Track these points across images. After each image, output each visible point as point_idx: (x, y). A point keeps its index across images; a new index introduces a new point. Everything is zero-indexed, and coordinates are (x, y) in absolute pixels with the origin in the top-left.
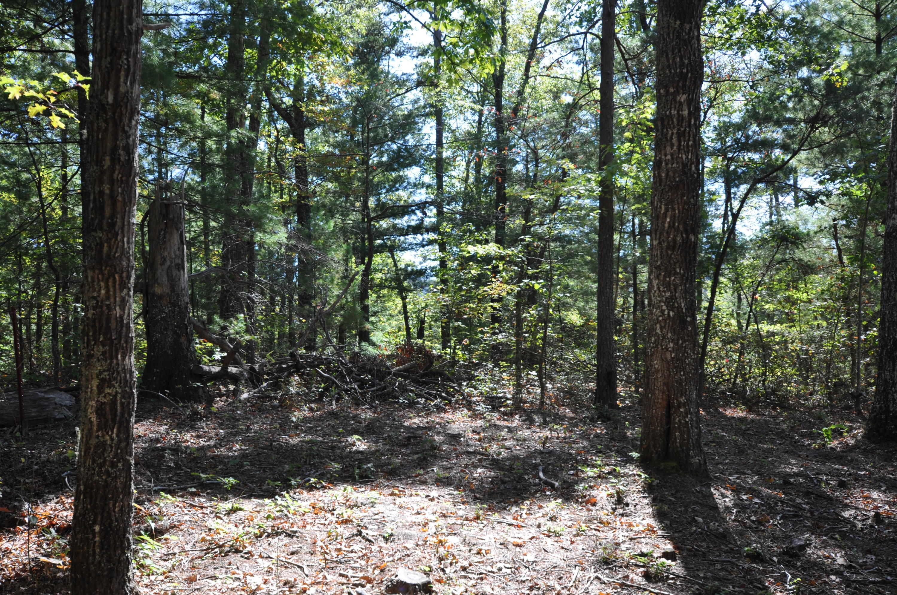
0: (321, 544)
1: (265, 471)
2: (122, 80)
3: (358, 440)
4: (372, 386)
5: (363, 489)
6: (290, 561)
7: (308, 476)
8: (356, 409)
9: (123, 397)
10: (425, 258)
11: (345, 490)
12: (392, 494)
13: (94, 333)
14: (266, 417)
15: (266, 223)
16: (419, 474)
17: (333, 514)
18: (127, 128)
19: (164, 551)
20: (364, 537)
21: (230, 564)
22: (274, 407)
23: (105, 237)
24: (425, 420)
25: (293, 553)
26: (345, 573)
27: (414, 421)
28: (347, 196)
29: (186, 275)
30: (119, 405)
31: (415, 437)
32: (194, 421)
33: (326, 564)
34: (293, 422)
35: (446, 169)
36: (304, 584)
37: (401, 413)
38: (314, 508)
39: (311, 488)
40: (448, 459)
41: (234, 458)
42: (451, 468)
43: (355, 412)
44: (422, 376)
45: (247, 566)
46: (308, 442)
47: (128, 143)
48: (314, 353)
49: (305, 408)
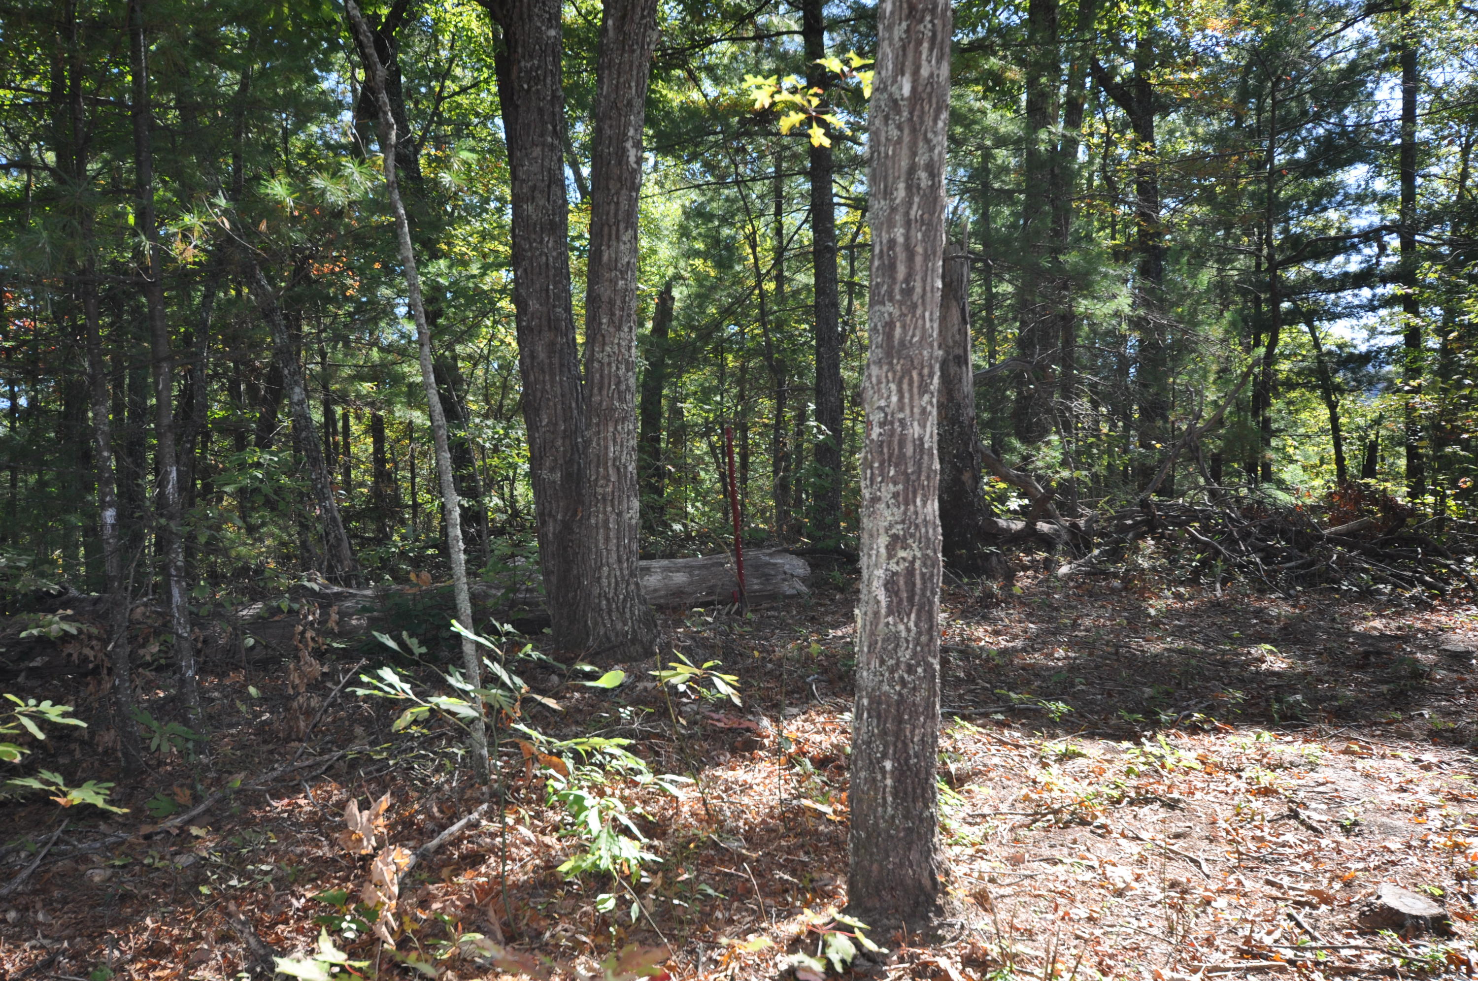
0: (1225, 825)
1: (1110, 695)
2: (924, 56)
3: (1271, 652)
4: (1288, 559)
5: (1290, 738)
6: (1174, 848)
7: (1187, 708)
8: (1259, 599)
9: (924, 564)
10: (1373, 332)
11: (1259, 736)
12: (1346, 752)
13: (882, 464)
14: (1103, 607)
15: (1098, 283)
16: (1396, 721)
17: (1240, 777)
18: (930, 135)
19: (968, 809)
20: (1303, 822)
21: (1075, 842)
22: (1113, 591)
23: (896, 313)
24: (1394, 625)
25: (1177, 836)
26: (1276, 880)
27: (1372, 624)
28: (1228, 228)
29: (971, 374)
30: (918, 577)
31: (1378, 653)
32: (987, 607)
33: (1240, 860)
34: (1149, 616)
35: (1421, 163)
36: (1206, 890)
37: (1346, 609)
38: (1203, 763)
39: (1194, 729)
40: (1450, 696)
41: (1057, 670)
42: (1458, 713)
43: (1257, 605)
44: (1385, 543)
45: (1102, 848)
46: (1179, 652)
47: (931, 159)
48: (1181, 501)
49: (1169, 594)
